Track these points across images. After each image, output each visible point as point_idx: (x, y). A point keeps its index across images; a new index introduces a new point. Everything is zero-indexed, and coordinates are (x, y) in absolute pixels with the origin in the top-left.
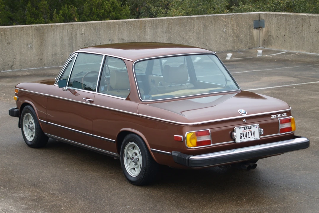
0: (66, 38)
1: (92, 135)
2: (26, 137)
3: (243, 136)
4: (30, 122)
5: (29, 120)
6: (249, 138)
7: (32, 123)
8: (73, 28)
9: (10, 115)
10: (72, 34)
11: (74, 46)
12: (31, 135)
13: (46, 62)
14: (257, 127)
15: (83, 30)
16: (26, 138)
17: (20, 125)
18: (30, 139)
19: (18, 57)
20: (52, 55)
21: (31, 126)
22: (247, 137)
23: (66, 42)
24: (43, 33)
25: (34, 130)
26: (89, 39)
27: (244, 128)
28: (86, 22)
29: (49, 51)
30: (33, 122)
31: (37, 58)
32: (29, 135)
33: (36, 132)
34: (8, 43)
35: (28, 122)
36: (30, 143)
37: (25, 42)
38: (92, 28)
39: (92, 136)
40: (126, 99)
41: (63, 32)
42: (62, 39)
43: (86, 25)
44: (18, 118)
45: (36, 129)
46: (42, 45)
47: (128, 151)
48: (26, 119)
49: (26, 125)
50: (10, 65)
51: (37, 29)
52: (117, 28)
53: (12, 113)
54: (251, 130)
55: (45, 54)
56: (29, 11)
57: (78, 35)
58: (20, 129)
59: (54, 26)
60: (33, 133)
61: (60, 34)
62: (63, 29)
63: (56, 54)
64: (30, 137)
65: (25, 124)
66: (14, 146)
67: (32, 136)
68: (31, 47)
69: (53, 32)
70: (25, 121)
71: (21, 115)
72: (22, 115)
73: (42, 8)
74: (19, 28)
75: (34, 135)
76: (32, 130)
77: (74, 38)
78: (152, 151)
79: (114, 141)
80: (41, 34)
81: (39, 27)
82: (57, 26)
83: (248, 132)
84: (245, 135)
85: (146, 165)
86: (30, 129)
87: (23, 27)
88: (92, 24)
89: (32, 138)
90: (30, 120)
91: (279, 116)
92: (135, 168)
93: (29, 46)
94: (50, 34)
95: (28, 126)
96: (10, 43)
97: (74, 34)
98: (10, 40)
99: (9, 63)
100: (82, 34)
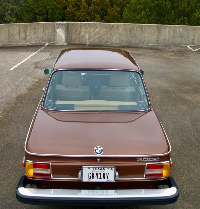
0: (171, 32)
3: (93, 176)
6: (100, 178)
8: (175, 28)
11: (175, 36)
13: (160, 42)
14: (112, 170)
15: (180, 29)
19: (147, 39)
20: (164, 40)
22: (97, 177)
23: (171, 34)
24: (160, 29)
26: (183, 34)
27: (94, 169)
29: (162, 38)
31: (156, 40)
37: (151, 32)
38: (185, 29)
42: (169, 32)
43: (182, 27)
46: (159, 34)
50: (143, 42)
51: (158, 27)
52: (198, 30)
54: (104, 172)
55: (160, 38)
57: (178, 31)
59: (166, 26)
61: (168, 30)
62: (170, 28)
63: (165, 39)
68: (153, 35)
69: (165, 29)
74: (149, 25)
77: (175, 32)
80: (159, 29)
81: (158, 26)
82: (168, 26)
83: (100, 173)
84: (95, 175)
87: (151, 25)
88: (186, 27)
91: (147, 160)
96: (144, 32)
97: (175, 30)
98: (144, 30)
99: (142, 41)
100: (180, 31)
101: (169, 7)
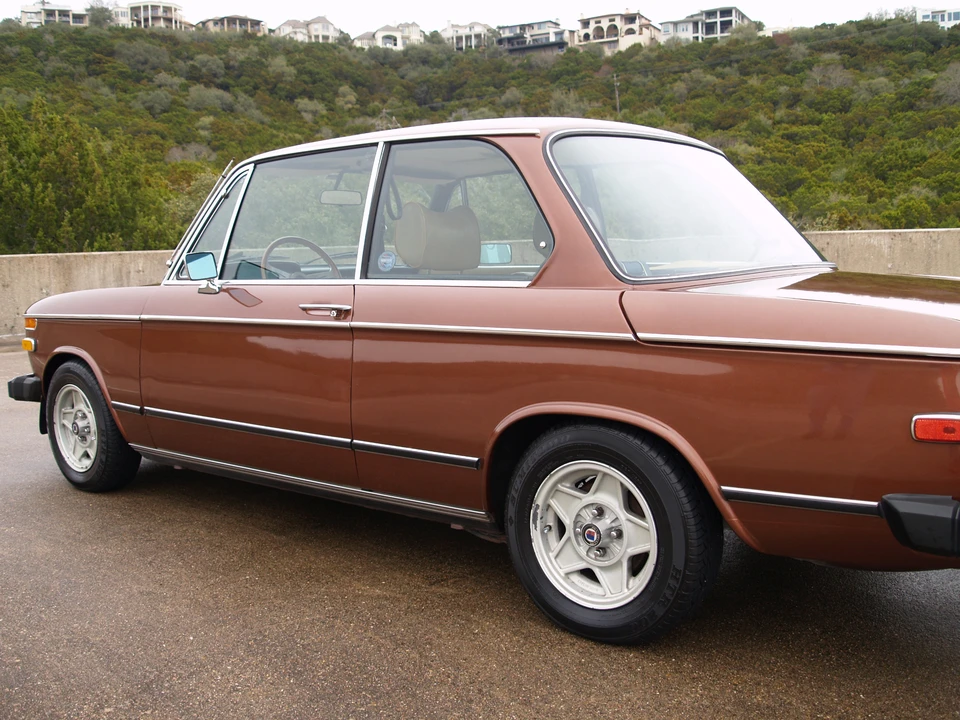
0: (111, 278)
1: (349, 440)
2: (66, 459)
4: (79, 413)
5: (73, 407)
7: (84, 417)
8: (122, 261)
9: (11, 396)
10: (120, 271)
12: (80, 452)
15: (141, 265)
16: (65, 462)
17: (46, 425)
18: (79, 465)
21: (81, 424)
24: (70, 268)
25: (93, 438)
28: (145, 252)
30: (86, 412)
32: (74, 453)
33: (100, 442)
34: (4, 286)
35: (72, 413)
36: (80, 479)
37: (37, 283)
38: (156, 262)
39: (351, 445)
40: (528, 283)
41: (105, 268)
42: (103, 279)
43: (145, 255)
44: (39, 404)
45: (101, 432)
47: (552, 497)
48: (63, 405)
49: (65, 422)
50: (9, 326)
51: (59, 262)
53: (18, 390)
56: (40, 244)
57: (132, 273)
58: (47, 435)
59: (90, 256)
60: (90, 447)
61: (100, 272)
62: (106, 262)
64: (80, 460)
65: (62, 421)
66: (28, 489)
67: (86, 455)
68: (47, 294)
69: (86, 267)
70: (60, 411)
71: (46, 392)
72: (49, 394)
73: (63, 237)
74: (23, 258)
75: (92, 453)
76: (84, 438)
77: (124, 278)
78: (728, 496)
79: (476, 459)
80: (66, 270)
81: (61, 257)
82: (94, 256)
85: (687, 560)
86: (77, 434)
87: (32, 257)
89: (88, 463)
90: (76, 408)
92: (597, 572)
93: (44, 291)
94: (82, 271)
95: (70, 426)
96: (8, 286)
97: (124, 270)
98: (8, 279)
99: (7, 321)
100: (139, 271)
101: (50, 201)
